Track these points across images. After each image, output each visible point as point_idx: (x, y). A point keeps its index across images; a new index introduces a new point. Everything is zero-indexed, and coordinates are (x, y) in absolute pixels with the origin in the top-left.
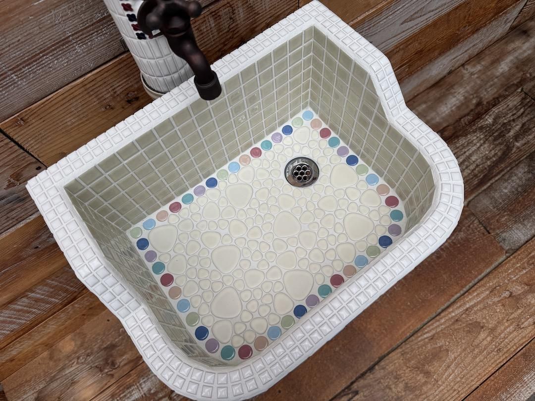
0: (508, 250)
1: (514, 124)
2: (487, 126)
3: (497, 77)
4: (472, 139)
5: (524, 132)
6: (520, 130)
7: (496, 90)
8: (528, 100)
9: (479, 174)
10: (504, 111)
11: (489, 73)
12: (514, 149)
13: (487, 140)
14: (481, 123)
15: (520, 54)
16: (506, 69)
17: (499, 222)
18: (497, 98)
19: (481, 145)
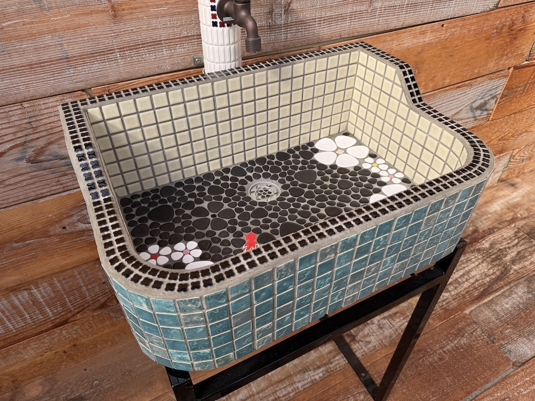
0: (515, 362)
1: (510, 251)
2: (484, 249)
3: (490, 214)
4: (470, 258)
5: (520, 258)
6: (516, 257)
7: (490, 223)
8: (521, 234)
9: (479, 288)
10: (499, 239)
11: (483, 210)
12: (512, 271)
13: (485, 260)
14: (478, 246)
15: (510, 200)
16: (499, 208)
17: (503, 334)
18: (492, 229)
19: (479, 264)
